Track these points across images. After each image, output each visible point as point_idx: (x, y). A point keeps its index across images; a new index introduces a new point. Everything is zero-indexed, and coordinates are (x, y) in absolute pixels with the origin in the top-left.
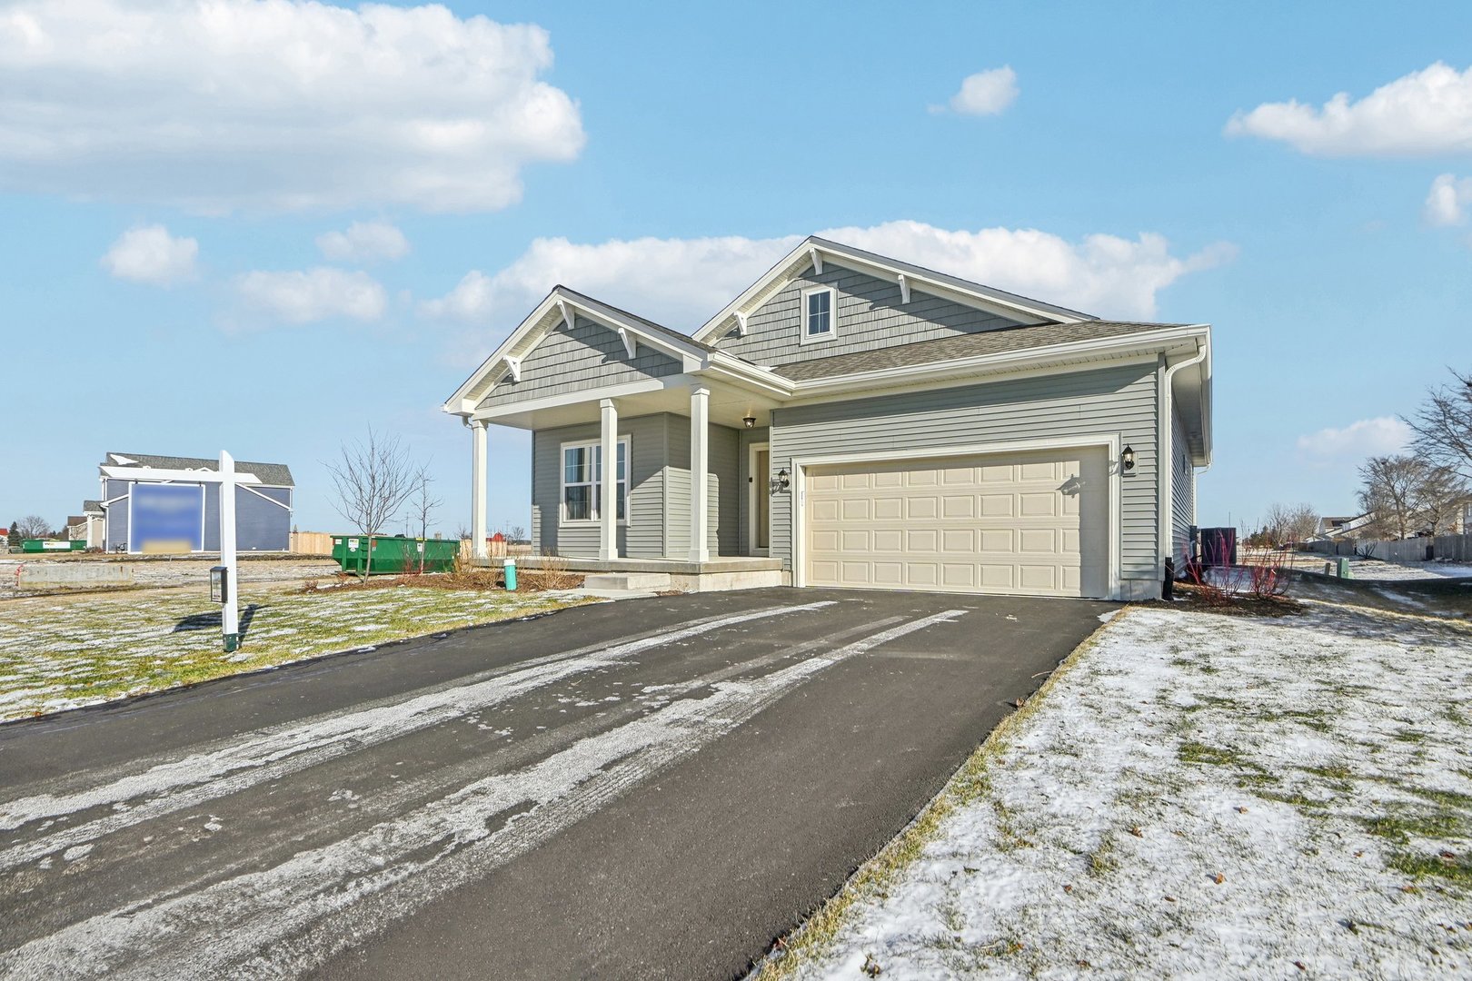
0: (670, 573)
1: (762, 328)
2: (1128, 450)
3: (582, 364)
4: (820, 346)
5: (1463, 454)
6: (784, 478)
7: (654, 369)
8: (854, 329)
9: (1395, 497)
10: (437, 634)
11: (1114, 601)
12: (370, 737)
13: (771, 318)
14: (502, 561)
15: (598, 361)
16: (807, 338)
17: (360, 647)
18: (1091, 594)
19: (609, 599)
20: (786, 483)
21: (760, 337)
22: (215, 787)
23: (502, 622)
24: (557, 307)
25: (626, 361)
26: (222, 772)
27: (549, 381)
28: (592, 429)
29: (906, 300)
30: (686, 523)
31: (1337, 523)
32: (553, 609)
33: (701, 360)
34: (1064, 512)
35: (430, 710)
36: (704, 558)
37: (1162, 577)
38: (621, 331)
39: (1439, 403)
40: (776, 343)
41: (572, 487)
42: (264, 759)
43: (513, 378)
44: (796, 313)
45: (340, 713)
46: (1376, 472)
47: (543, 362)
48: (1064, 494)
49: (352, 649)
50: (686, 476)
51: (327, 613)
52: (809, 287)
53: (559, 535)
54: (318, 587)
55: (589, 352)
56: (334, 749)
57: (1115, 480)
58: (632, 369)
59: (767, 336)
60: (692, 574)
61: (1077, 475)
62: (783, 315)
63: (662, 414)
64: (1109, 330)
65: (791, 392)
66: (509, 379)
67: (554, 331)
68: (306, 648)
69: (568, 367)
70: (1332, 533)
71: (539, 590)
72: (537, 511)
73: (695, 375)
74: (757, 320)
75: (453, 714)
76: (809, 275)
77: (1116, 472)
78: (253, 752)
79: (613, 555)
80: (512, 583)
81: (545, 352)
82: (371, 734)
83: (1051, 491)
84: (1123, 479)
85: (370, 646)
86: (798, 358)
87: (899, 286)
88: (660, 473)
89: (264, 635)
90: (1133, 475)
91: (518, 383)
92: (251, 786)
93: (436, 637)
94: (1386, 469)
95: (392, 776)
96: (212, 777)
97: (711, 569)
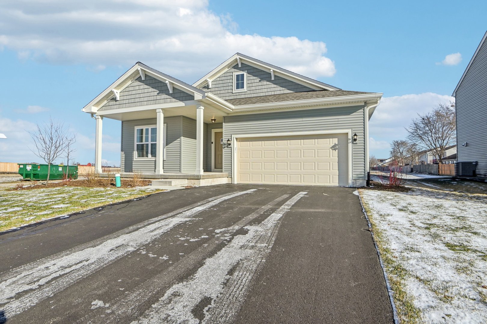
0: (187, 179)
1: (217, 86)
2: (355, 135)
3: (148, 94)
4: (240, 94)
5: (422, 140)
6: (229, 142)
7: (181, 98)
8: (253, 88)
9: (400, 153)
10: (97, 208)
11: (351, 187)
12: (93, 266)
13: (221, 82)
14: (114, 175)
15: (156, 93)
16: (235, 91)
17: (60, 216)
18: (342, 185)
19: (167, 190)
20: (230, 144)
21: (217, 89)
22: (13, 306)
23: (125, 201)
24: (137, 70)
25: (168, 94)
26: (13, 295)
27: (133, 101)
28: (153, 121)
29: (273, 79)
30: (195, 159)
31: (382, 161)
32: (146, 195)
33: (202, 95)
34: (333, 156)
35: (117, 247)
36: (202, 173)
37: (367, 179)
38: (167, 82)
39: (415, 124)
40: (223, 92)
41: (139, 144)
42: (37, 284)
43: (116, 98)
44: (231, 81)
45: (68, 252)
46: (395, 145)
47: (130, 93)
48: (332, 150)
49: (56, 217)
50: (195, 142)
51: (34, 199)
52: (236, 72)
53: (133, 163)
54: (23, 187)
55: (151, 89)
56: (76, 275)
57: (350, 145)
58: (171, 97)
59: (219, 89)
60: (197, 179)
61: (337, 143)
62: (226, 81)
63: (180, 116)
64: (348, 93)
65: (233, 110)
66: (114, 99)
67: (135, 80)
68: (32, 218)
69: (142, 95)
70: (380, 164)
71: (132, 187)
72: (123, 154)
73: (199, 101)
74: (215, 83)
75: (131, 249)
76: (236, 67)
77: (351, 142)
78: (28, 280)
79: (161, 172)
80: (119, 184)
81: (131, 89)
82: (93, 264)
83: (328, 148)
84: (353, 145)
85: (65, 215)
86: (232, 98)
87: (271, 74)
88: (179, 139)
89: (4, 211)
90: (356, 144)
91: (118, 101)
92: (37, 303)
93: (97, 210)
94: (399, 144)
95: (121, 289)
96: (8, 299)
97: (204, 178)
